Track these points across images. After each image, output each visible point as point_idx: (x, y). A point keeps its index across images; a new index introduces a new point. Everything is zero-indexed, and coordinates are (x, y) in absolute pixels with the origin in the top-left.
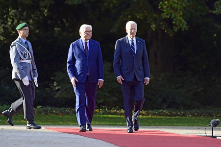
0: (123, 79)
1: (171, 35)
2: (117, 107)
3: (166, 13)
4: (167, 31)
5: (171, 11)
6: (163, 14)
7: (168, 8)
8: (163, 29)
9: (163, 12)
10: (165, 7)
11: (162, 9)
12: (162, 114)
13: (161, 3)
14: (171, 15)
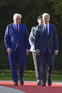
0: (40, 52)
1: (60, 25)
2: (27, 69)
3: (56, 12)
4: (57, 23)
5: (60, 10)
6: (55, 12)
7: (58, 9)
8: (55, 21)
9: (55, 11)
10: (56, 8)
11: (54, 10)
12: (54, 73)
13: (54, 5)
14: (60, 13)
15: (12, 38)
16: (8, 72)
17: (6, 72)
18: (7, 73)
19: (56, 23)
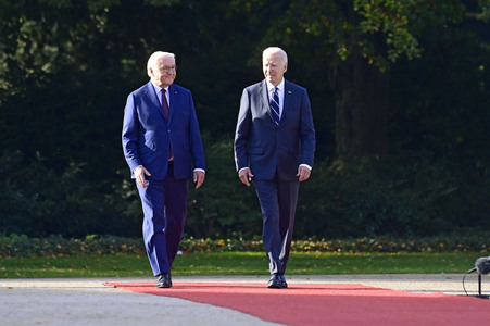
0: (251, 176)
1: (383, 70)
3: (370, 21)
4: (374, 61)
5: (383, 16)
6: (365, 22)
7: (376, 10)
8: (365, 56)
9: (364, 19)
10: (368, 6)
11: (361, 13)
12: (365, 246)
14: (383, 24)
15: (148, 134)
16: (196, 248)
17: (191, 248)
18: (192, 251)
19: (371, 62)
